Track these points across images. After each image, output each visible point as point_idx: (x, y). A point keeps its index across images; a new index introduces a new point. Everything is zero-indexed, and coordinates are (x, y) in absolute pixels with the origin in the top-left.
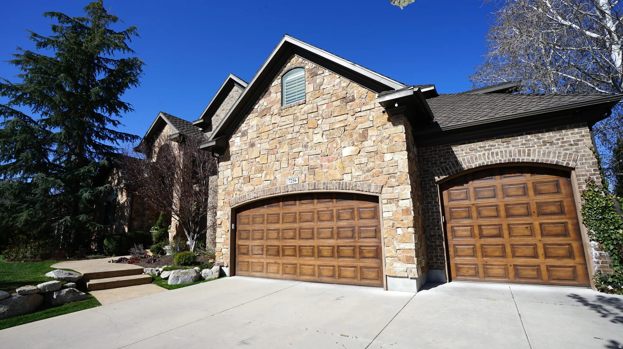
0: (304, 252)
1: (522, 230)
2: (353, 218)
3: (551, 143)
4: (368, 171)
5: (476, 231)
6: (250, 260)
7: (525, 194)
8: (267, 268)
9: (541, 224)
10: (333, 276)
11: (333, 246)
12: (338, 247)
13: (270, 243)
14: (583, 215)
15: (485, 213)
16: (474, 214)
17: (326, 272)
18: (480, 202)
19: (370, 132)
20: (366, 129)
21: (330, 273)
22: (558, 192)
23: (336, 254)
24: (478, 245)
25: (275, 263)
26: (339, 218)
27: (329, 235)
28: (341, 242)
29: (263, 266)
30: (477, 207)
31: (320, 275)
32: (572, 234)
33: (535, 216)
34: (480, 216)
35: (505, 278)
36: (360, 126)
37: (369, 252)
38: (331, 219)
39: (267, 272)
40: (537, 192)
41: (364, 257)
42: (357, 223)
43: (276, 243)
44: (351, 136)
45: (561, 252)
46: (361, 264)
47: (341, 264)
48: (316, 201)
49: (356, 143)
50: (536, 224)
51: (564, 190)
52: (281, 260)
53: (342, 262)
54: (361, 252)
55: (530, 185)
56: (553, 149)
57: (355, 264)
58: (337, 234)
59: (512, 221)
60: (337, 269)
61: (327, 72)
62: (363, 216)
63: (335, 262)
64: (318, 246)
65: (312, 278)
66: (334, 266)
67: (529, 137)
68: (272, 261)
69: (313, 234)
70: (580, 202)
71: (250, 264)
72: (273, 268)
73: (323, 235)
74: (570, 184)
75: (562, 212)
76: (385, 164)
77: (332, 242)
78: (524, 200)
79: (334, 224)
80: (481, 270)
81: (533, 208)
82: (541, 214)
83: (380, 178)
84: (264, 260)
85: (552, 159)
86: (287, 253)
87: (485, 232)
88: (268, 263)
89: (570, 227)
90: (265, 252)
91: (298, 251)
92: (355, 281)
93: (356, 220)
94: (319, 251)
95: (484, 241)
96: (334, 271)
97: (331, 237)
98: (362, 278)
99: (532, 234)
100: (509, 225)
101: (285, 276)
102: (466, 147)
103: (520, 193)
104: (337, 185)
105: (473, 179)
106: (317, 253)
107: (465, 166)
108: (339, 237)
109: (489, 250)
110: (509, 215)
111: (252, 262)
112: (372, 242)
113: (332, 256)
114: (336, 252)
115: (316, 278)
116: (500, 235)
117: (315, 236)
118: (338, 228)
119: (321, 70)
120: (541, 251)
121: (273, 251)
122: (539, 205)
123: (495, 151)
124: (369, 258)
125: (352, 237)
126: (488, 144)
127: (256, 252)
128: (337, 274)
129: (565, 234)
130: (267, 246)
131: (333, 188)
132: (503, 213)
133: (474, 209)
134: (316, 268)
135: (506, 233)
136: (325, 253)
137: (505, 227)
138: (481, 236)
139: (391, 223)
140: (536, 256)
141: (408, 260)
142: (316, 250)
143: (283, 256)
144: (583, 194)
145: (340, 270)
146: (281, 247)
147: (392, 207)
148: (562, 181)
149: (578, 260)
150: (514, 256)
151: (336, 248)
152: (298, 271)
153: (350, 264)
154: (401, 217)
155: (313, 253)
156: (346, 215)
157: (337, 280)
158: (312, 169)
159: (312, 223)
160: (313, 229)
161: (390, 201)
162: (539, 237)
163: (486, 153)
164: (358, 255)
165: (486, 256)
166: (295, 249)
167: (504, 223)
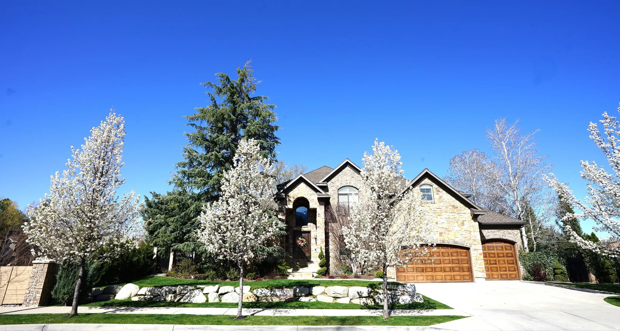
0: (437, 270)
1: (502, 262)
2: (458, 256)
3: (511, 234)
4: (465, 238)
5: (489, 262)
6: (406, 275)
7: (503, 250)
8: (417, 278)
9: (507, 260)
10: (451, 279)
11: (450, 267)
12: (453, 267)
13: (418, 266)
14: (519, 257)
15: (491, 255)
16: (488, 256)
17: (448, 278)
18: (490, 252)
19: (465, 222)
20: (464, 221)
21: (450, 278)
22: (511, 250)
23: (452, 270)
24: (489, 267)
25: (422, 275)
26: (452, 256)
27: (448, 262)
28: (454, 265)
29: (414, 277)
30: (489, 253)
31: (445, 279)
32: (515, 263)
33: (505, 257)
34: (490, 257)
35: (498, 279)
36: (461, 219)
37: (466, 269)
38: (448, 256)
39: (417, 280)
40: (506, 249)
41: (464, 271)
42: (459, 257)
43: (422, 266)
44: (457, 222)
45: (513, 269)
46: (463, 274)
47: (455, 274)
48: (440, 247)
49: (460, 226)
50: (506, 260)
51: (513, 249)
52: (425, 274)
53: (455, 273)
54: (463, 269)
55: (504, 247)
56: (511, 235)
57: (460, 274)
58: (452, 262)
59: (499, 259)
60: (453, 276)
61: (444, 192)
62: (462, 255)
63: (452, 274)
64: (444, 267)
65: (442, 281)
66: (451, 275)
67: (505, 230)
68: (419, 274)
69: (441, 262)
70: (518, 254)
71: (406, 277)
72: (421, 278)
73: (445, 262)
74: (514, 247)
75: (512, 256)
76: (472, 236)
77: (450, 265)
78: (502, 252)
79: (450, 258)
80: (491, 276)
81: (505, 254)
82: (507, 257)
83: (470, 241)
84: (415, 274)
85: (511, 239)
86: (428, 270)
87: (492, 262)
88: (417, 276)
89: (515, 261)
90: (415, 271)
91: (434, 270)
92: (461, 281)
93: (460, 257)
94: (444, 269)
95: (491, 266)
96: (451, 277)
97: (449, 263)
98: (464, 279)
99: (505, 264)
100: (498, 260)
101: (427, 281)
102: (486, 231)
103: (501, 249)
104: (453, 242)
105: (487, 243)
106: (443, 270)
107: (487, 238)
108: (453, 263)
109: (493, 269)
110: (498, 257)
111: (407, 276)
112: (466, 265)
113: (450, 271)
114: (452, 269)
115: (444, 281)
116: (496, 264)
117: (442, 263)
118: (452, 259)
119: (441, 190)
120: (507, 269)
121: (420, 270)
122: (507, 253)
123: (496, 234)
124: (466, 271)
125: (459, 263)
126: (493, 231)
127: (409, 271)
128: (453, 278)
129: (513, 264)
130: (416, 268)
131: (451, 243)
132: (496, 256)
133: (487, 254)
134: (443, 277)
135: (497, 263)
136: (447, 270)
137: (497, 261)
138: (491, 264)
139: (476, 258)
140: (506, 271)
141: (483, 271)
142: (443, 269)
143: (426, 272)
144: (519, 251)
145: (454, 277)
146: (424, 268)
147: (476, 252)
148: (512, 246)
149: (517, 272)
150: (500, 271)
151: (452, 268)
152: (435, 278)
153: (458, 274)
154: (479, 256)
155: (441, 270)
156: (455, 254)
157: (453, 281)
158: (441, 234)
159: (440, 257)
160: (440, 260)
161: (475, 250)
162: (507, 264)
163: (493, 234)
164: (461, 270)
165: (492, 271)
166: (432, 269)
167: (497, 259)
